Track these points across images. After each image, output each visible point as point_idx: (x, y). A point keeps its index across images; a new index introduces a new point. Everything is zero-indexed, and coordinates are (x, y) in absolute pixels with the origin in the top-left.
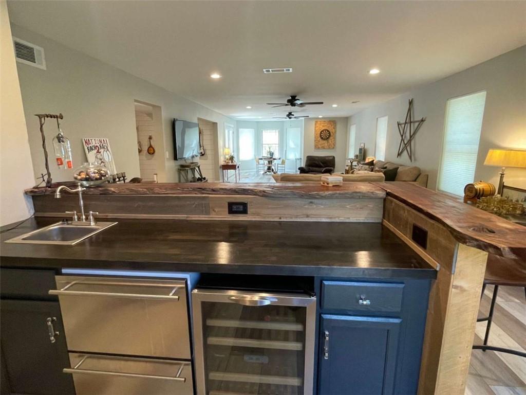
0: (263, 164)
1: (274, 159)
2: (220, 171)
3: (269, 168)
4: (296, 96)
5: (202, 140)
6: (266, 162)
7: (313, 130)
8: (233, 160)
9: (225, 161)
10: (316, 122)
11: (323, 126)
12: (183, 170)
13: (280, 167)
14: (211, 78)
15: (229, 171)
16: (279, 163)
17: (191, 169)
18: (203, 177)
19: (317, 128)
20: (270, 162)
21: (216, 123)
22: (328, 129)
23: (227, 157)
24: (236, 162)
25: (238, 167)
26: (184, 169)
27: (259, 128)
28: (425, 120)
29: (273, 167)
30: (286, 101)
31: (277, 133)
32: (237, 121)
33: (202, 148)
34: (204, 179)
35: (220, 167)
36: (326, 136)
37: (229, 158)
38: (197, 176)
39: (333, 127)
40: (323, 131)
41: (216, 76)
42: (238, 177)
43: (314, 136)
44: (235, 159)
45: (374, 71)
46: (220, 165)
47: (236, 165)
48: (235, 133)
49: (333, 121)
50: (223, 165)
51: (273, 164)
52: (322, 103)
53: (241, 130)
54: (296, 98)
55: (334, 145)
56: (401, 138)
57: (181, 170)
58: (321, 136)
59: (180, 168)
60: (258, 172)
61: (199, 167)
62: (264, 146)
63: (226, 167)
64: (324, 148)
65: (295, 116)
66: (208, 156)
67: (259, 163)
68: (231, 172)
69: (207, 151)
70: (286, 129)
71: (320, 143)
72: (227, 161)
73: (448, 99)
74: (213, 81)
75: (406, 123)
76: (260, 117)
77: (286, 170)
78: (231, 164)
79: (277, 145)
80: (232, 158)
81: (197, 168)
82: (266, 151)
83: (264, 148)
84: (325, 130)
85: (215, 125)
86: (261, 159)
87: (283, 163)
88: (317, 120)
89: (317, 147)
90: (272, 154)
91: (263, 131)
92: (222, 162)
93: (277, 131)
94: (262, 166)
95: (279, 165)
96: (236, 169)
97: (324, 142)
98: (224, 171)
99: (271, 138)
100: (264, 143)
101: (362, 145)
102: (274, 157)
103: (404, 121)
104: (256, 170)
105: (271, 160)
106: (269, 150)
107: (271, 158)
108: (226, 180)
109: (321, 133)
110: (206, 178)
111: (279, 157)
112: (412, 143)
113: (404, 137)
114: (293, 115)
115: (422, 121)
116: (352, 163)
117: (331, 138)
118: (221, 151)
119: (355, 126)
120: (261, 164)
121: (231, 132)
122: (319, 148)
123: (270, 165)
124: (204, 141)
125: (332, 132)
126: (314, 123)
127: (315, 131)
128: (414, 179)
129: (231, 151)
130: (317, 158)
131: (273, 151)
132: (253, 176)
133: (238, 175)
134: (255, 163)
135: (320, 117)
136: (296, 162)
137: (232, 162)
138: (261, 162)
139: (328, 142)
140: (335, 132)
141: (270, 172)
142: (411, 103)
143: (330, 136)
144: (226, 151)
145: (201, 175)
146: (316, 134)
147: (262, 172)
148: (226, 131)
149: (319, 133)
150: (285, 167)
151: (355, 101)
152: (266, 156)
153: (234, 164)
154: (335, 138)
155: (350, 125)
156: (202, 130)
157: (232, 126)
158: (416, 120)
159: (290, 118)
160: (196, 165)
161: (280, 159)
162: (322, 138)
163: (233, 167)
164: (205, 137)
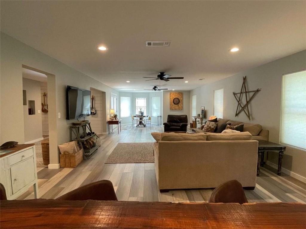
0: (136, 120)
1: (144, 117)
2: (107, 125)
3: (141, 123)
4: (164, 73)
5: (95, 104)
6: (138, 119)
7: (169, 98)
8: (116, 117)
9: (111, 118)
10: (171, 93)
11: (175, 96)
12: (74, 128)
13: (148, 122)
14: (99, 50)
15: (113, 125)
16: (147, 119)
17: (83, 126)
18: (93, 132)
19: (171, 97)
20: (141, 119)
21: (105, 92)
22: (178, 98)
23: (112, 115)
24: (118, 119)
25: (120, 122)
26: (75, 126)
27: (133, 97)
28: (260, 91)
29: (143, 122)
30: (157, 76)
31: (145, 100)
32: (119, 92)
33: (94, 109)
34: (93, 133)
35: (107, 123)
36: (177, 102)
37: (113, 116)
38: (88, 131)
39: (181, 96)
40: (175, 99)
41: (102, 48)
42: (119, 129)
43: (169, 102)
44: (118, 117)
45: (235, 50)
46: (107, 121)
47: (118, 121)
48: (118, 99)
49: (181, 93)
50: (109, 121)
51: (143, 119)
52: (183, 78)
53: (121, 97)
54: (164, 74)
55: (182, 108)
56: (237, 103)
57: (72, 127)
58: (174, 102)
59: (71, 125)
60: (133, 124)
61: (89, 124)
62: (136, 108)
63: (111, 123)
64: (176, 110)
65: (159, 88)
66: (99, 115)
67: (133, 119)
68: (114, 126)
69: (98, 111)
70: (151, 98)
71: (173, 106)
72: (112, 118)
73: (283, 75)
74: (100, 53)
75: (241, 93)
76: (135, 90)
77: (151, 124)
78: (115, 120)
79: (145, 108)
80: (115, 116)
81: (88, 125)
82: (138, 111)
83: (137, 109)
84: (176, 98)
85: (104, 93)
86: (135, 117)
87: (150, 119)
88: (171, 92)
89: (171, 109)
90: (142, 113)
91: (136, 99)
92: (108, 119)
93: (145, 99)
94: (136, 121)
95: (147, 121)
96: (118, 124)
97: (176, 106)
98: (110, 125)
99: (141, 103)
100: (136, 106)
101: (203, 108)
102: (144, 116)
103: (240, 92)
104: (131, 124)
105: (141, 116)
106: (140, 111)
107: (142, 116)
108: (111, 131)
109: (174, 100)
110: (95, 133)
111: (147, 115)
112: (249, 106)
113: (240, 102)
114: (157, 88)
115: (258, 91)
116: (196, 119)
117: (180, 103)
118: (108, 111)
119: (196, 96)
120: (135, 120)
121: (115, 99)
122: (173, 110)
123: (141, 121)
124: (96, 105)
125: (181, 100)
126: (169, 94)
127: (170, 99)
128: (258, 134)
129: (115, 112)
130: (175, 117)
131: (143, 111)
132: (130, 128)
133: (119, 127)
134: (131, 119)
135: (173, 90)
136: (158, 118)
137: (116, 119)
138: (135, 118)
139: (178, 106)
140: (183, 99)
141: (141, 125)
142: (245, 79)
143: (179, 102)
144: (112, 111)
145: (91, 130)
146: (171, 101)
147: (136, 125)
148: (112, 98)
149: (173, 100)
150: (151, 122)
151: (201, 78)
152: (138, 114)
153: (117, 120)
154: (182, 104)
155: (192, 95)
156: (95, 97)
157: (116, 95)
158: (250, 90)
159: (155, 90)
160: (86, 123)
161: (147, 116)
162: (175, 103)
163: (117, 123)
164: (96, 102)
